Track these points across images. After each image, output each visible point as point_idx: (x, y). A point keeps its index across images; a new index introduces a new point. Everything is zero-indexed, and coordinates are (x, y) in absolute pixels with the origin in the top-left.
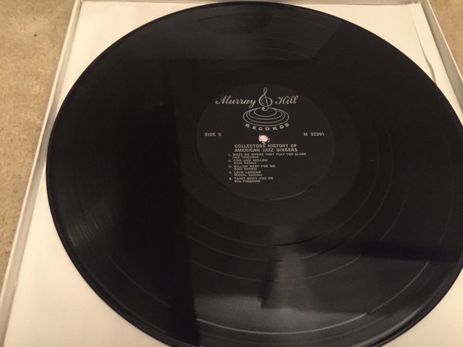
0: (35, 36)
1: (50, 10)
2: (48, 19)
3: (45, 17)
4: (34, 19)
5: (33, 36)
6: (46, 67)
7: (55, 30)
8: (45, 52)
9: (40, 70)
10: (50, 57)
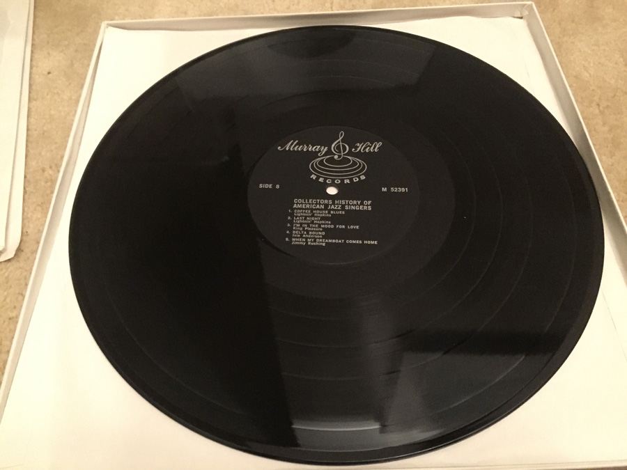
0: (49, 73)
1: (66, 43)
2: (65, 54)
3: (62, 52)
4: (49, 54)
5: (46, 73)
6: (61, 108)
7: (72, 65)
8: (60, 92)
9: (53, 112)
10: (65, 97)
